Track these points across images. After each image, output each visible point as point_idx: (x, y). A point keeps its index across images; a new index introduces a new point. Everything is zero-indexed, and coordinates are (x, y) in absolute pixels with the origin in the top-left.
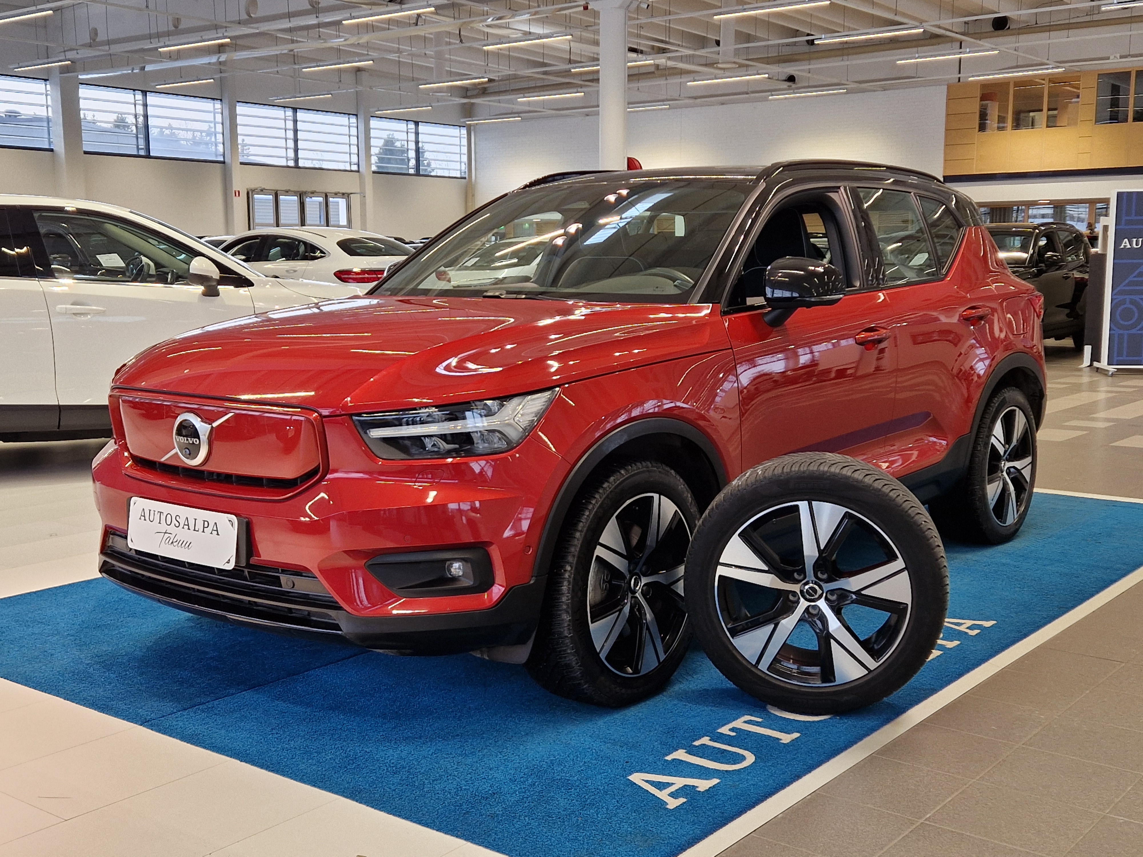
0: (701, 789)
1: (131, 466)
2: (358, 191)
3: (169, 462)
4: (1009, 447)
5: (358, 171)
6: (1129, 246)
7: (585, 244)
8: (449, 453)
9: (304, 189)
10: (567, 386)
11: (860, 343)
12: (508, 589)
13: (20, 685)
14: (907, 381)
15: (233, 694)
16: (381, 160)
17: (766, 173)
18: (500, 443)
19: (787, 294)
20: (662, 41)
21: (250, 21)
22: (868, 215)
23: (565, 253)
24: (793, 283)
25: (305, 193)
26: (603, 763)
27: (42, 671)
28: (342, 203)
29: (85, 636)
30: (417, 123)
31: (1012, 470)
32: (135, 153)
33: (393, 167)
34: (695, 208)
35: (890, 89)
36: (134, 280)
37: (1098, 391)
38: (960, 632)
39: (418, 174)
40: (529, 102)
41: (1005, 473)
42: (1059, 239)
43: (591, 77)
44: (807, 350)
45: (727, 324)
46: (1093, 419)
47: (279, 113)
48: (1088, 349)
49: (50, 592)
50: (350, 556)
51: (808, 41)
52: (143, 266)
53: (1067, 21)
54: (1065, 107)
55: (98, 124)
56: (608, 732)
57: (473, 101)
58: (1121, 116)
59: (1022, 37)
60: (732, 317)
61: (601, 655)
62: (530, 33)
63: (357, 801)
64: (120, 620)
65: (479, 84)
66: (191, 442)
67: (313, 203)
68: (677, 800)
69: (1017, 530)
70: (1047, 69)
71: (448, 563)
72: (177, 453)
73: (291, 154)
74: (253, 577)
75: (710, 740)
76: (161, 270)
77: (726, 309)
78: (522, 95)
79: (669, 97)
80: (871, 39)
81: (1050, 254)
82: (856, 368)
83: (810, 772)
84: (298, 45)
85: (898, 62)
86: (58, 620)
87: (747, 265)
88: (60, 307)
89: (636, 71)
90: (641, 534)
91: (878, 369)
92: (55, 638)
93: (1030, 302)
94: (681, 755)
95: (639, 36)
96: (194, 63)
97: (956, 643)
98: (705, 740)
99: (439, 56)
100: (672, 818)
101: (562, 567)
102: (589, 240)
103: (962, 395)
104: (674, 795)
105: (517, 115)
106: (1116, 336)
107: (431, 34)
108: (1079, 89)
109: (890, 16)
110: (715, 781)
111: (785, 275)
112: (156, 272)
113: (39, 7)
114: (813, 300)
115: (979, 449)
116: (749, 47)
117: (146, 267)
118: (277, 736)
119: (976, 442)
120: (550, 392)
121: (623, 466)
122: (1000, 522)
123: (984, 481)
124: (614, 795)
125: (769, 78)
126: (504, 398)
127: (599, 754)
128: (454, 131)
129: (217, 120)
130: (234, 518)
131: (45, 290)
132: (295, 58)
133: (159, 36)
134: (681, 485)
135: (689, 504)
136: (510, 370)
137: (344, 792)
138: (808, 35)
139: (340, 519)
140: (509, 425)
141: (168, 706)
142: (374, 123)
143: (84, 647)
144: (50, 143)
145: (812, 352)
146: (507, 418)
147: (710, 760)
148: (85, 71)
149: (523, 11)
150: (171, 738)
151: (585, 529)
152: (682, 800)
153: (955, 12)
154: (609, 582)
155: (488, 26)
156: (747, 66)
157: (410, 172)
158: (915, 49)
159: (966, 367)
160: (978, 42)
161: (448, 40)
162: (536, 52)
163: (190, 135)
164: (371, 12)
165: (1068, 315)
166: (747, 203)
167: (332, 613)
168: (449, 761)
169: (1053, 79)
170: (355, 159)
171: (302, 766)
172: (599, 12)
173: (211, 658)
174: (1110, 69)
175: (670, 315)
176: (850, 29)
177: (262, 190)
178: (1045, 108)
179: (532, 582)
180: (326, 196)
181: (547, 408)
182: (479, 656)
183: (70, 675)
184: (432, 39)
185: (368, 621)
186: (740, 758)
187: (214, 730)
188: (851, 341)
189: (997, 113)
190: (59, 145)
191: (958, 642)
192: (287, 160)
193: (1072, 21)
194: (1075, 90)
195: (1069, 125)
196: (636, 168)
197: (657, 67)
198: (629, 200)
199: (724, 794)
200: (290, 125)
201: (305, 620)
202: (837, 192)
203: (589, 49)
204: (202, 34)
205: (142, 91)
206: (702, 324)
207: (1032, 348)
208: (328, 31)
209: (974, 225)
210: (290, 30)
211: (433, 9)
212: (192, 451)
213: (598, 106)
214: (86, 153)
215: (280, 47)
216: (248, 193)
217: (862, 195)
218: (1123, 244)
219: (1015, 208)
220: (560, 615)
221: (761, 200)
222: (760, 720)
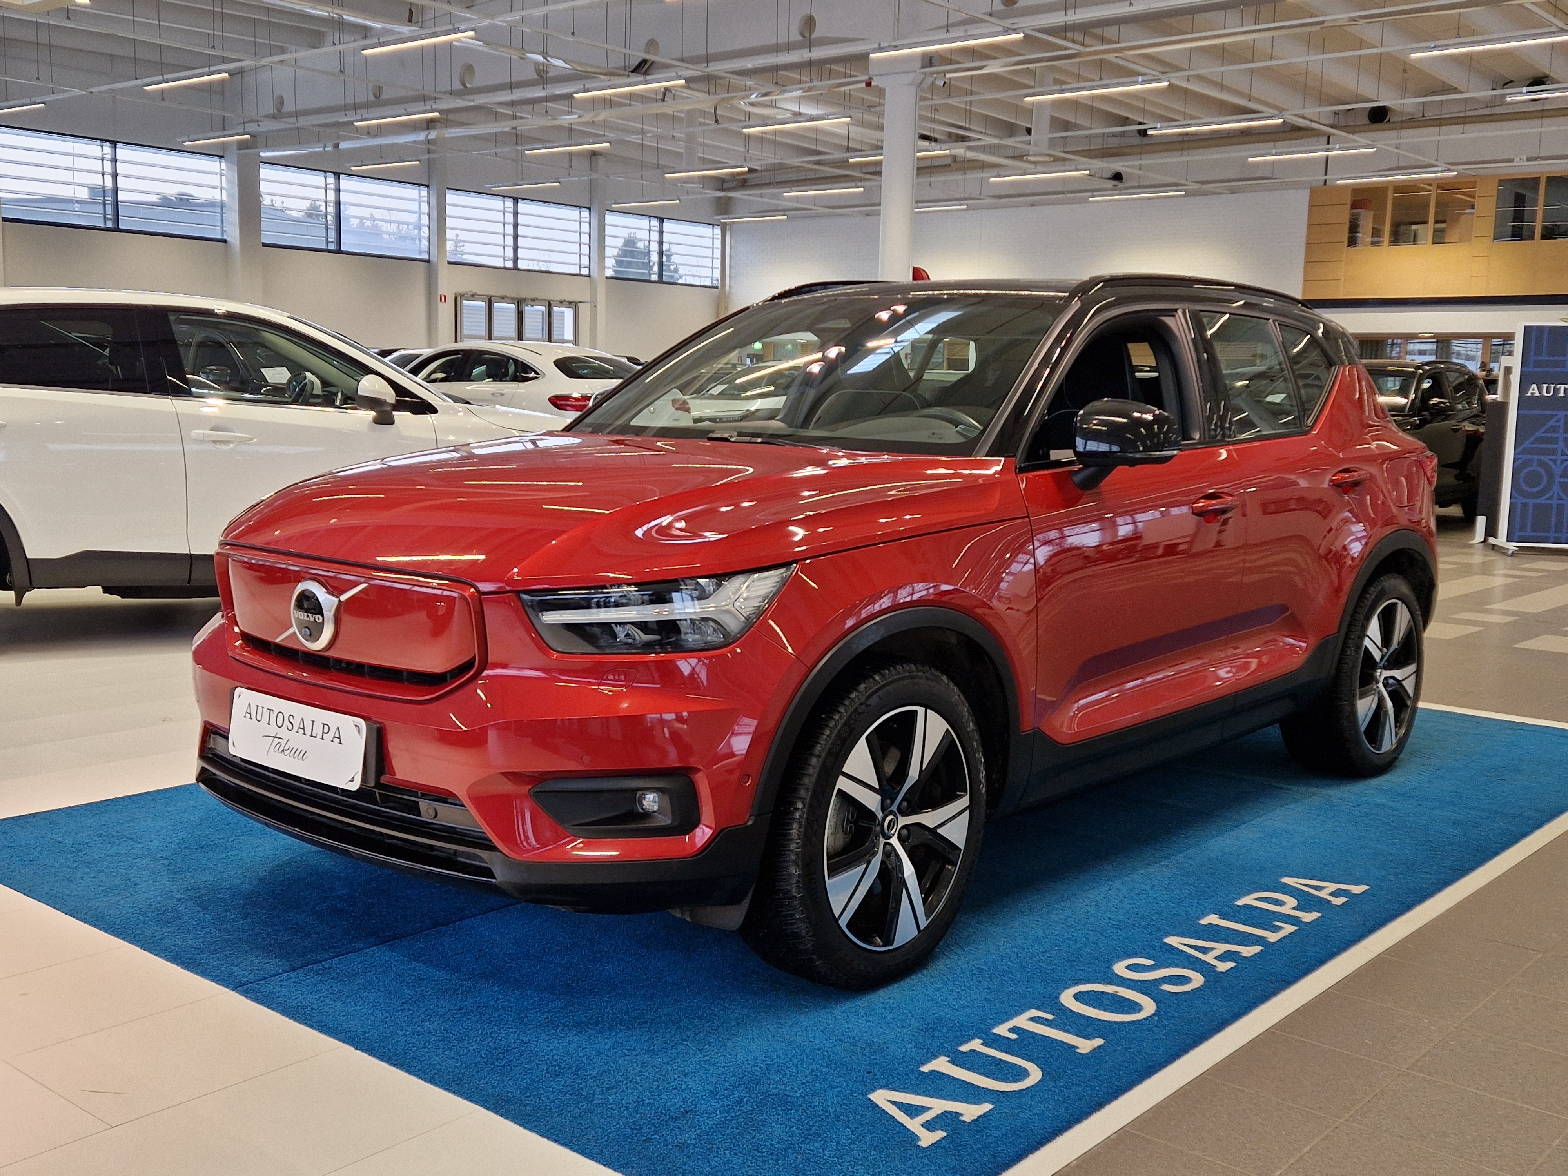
0: (967, 1118)
1: (241, 644)
2: (588, 299)
3: (287, 644)
4: (1388, 650)
5: (589, 276)
6: (1537, 394)
7: (849, 372)
8: (648, 647)
9: (523, 295)
10: (808, 561)
11: (1198, 513)
12: (716, 833)
13: (87, 926)
14: (1255, 560)
15: (359, 950)
16: (619, 263)
17: (1082, 289)
18: (715, 635)
19: (1104, 447)
20: (961, 127)
21: (465, 91)
22: (1212, 346)
23: (821, 382)
24: (1113, 433)
25: (525, 300)
26: (836, 1072)
27: (120, 907)
28: (568, 313)
29: (183, 860)
30: (661, 220)
31: (1391, 681)
32: (324, 247)
33: (633, 272)
34: (989, 332)
35: (1238, 192)
36: (295, 402)
37: (1493, 575)
38: (1321, 899)
39: (660, 281)
40: (797, 199)
41: (1381, 685)
42: (1449, 381)
43: (871, 170)
44: (1128, 519)
45: (1023, 486)
46: (1490, 612)
47: (497, 203)
48: (1481, 521)
49: (149, 798)
50: (510, 780)
51: (1139, 131)
52: (306, 384)
53: (1462, 115)
54: (1457, 219)
55: (288, 212)
56: (846, 1026)
57: (730, 194)
58: (1525, 233)
59: (1405, 133)
60: (1031, 475)
61: (840, 922)
62: (800, 114)
63: (502, 1116)
64: (230, 839)
65: (738, 174)
66: (312, 619)
67: (534, 314)
68: (933, 1134)
69: (1395, 759)
70: (1435, 172)
71: (639, 793)
72: (295, 633)
73: (510, 253)
74: (385, 800)
75: (982, 1044)
76: (328, 389)
77: (1023, 465)
78: (789, 189)
79: (967, 196)
80: (1218, 131)
81: (1435, 400)
82: (1191, 543)
83: (1116, 1098)
84: (522, 121)
85: (1250, 159)
86: (152, 836)
87: (1053, 405)
88: (196, 433)
89: (927, 163)
90: (901, 758)
91: (1218, 544)
92: (144, 861)
93: (1420, 464)
94: (941, 1064)
95: (933, 120)
96: (398, 141)
97: (1315, 915)
98: (976, 1045)
99: (690, 139)
100: (926, 1161)
101: (793, 803)
102: (855, 368)
103: (1331, 582)
104: (929, 1126)
105: (782, 213)
106: (1519, 506)
107: (681, 112)
108: (1474, 197)
109: (1243, 102)
110: (987, 1107)
111: (1102, 423)
112: (323, 391)
113: (212, 69)
114: (1138, 456)
115: (1349, 653)
116: (1066, 137)
117: (309, 386)
118: (408, 1013)
119: (1345, 644)
120: (783, 570)
121: (878, 669)
122: (1374, 747)
123: (1354, 696)
124: (849, 1121)
125: (1090, 175)
126: (721, 577)
127: (831, 1058)
128: (707, 231)
129: (422, 210)
130: (361, 722)
131: (179, 411)
132: (518, 138)
133: (356, 107)
134: (955, 694)
135: (964, 721)
136: (736, 539)
137: (486, 1101)
138: (1140, 123)
139: (503, 728)
140: (728, 612)
141: (272, 964)
142: (610, 218)
143: (179, 876)
144: (223, 233)
145: (1134, 523)
146: (723, 603)
147: (980, 1074)
148: (267, 147)
149: (794, 87)
150: (270, 1011)
151: (824, 754)
152: (940, 1134)
153: (1323, 98)
154: (855, 823)
155: (752, 104)
156: (1064, 159)
157: (652, 279)
158: (1271, 144)
159: (1337, 546)
160: (1351, 136)
161: (702, 120)
162: (805, 137)
163: (394, 228)
164: (609, 83)
165: (1457, 477)
166: (1054, 329)
167: (484, 854)
168: (631, 1061)
169: (1443, 185)
170: (585, 261)
171: (435, 1060)
172: (885, 90)
173: (339, 897)
174: (1512, 174)
175: (952, 471)
176: (1192, 117)
177: (473, 296)
178: (1431, 219)
179: (750, 823)
180: (550, 304)
181: (778, 591)
182: (678, 915)
183: (154, 915)
184: (682, 119)
185: (529, 867)
186: (1020, 1074)
187: (328, 1001)
188: (1185, 509)
189: (1371, 225)
190: (233, 234)
191: (1318, 915)
192: (504, 260)
193: (1468, 114)
194: (1469, 199)
195: (1461, 241)
196: (923, 279)
197: (954, 158)
198: (908, 318)
199: (997, 1128)
200: (509, 218)
201: (449, 862)
202: (1174, 316)
203: (871, 135)
204: (406, 106)
205: (334, 173)
206: (990, 483)
207: (1419, 522)
208: (554, 106)
209: (1349, 364)
210: (512, 104)
211: (683, 82)
212: (314, 632)
213: (880, 204)
214: (265, 245)
215: (503, 124)
216: (456, 299)
217: (1205, 320)
218: (1531, 391)
219: (1390, 341)
220: (787, 868)
221: (1074, 323)
222: (1050, 1017)
